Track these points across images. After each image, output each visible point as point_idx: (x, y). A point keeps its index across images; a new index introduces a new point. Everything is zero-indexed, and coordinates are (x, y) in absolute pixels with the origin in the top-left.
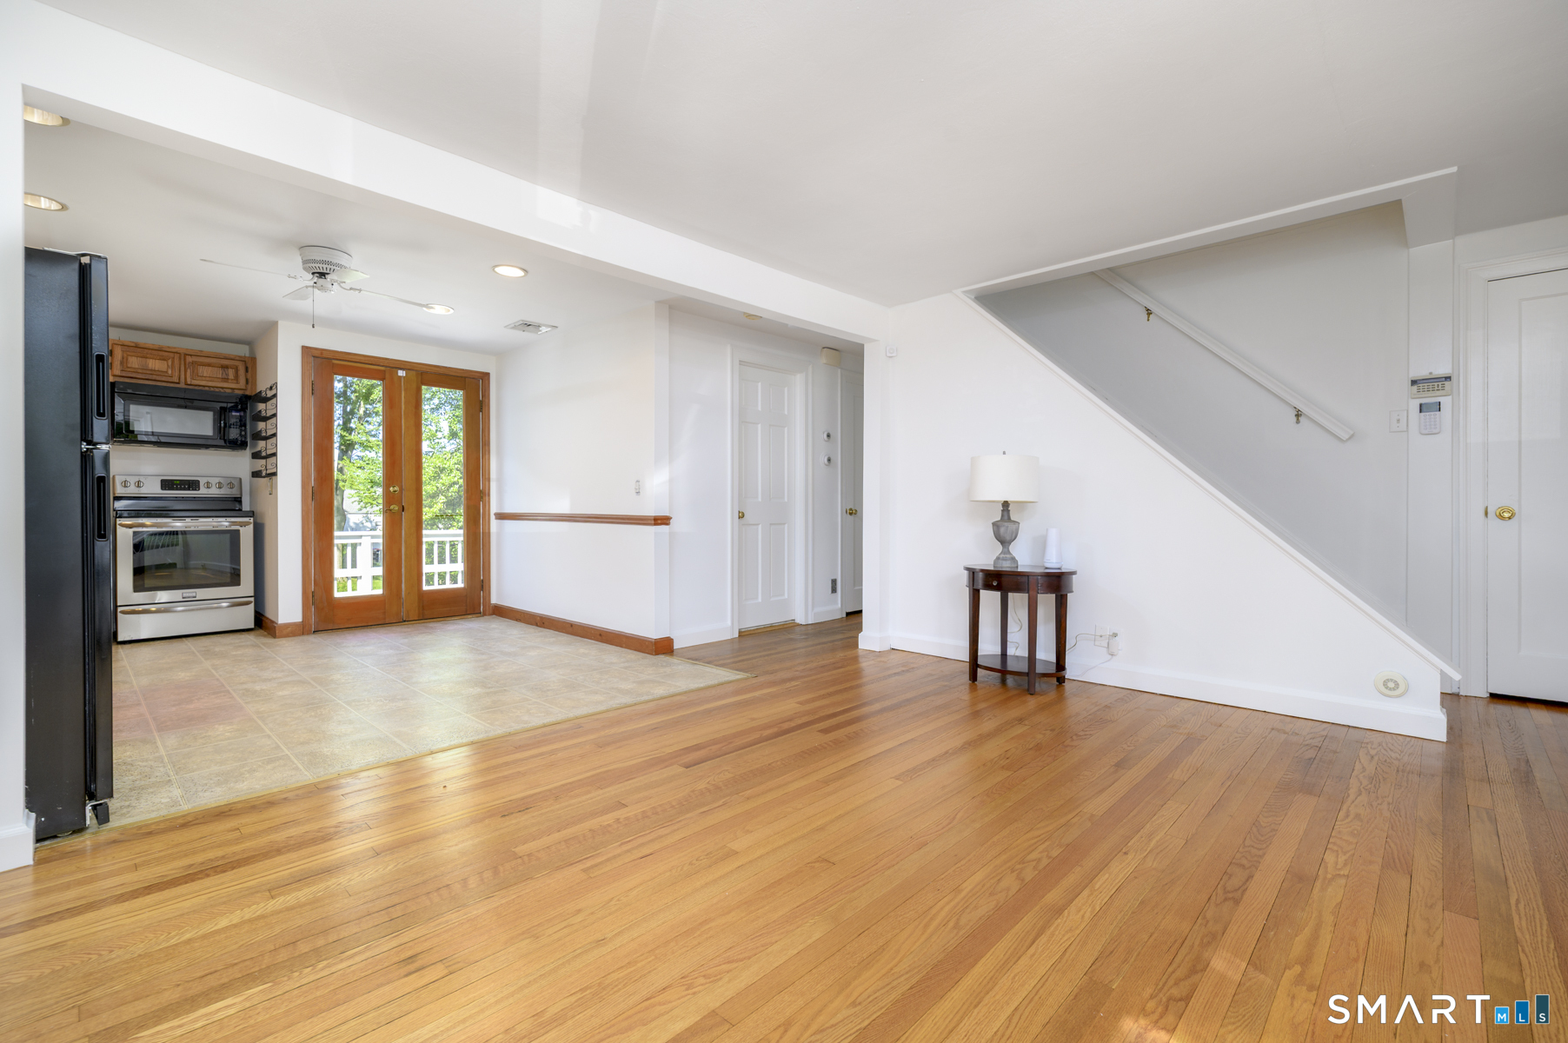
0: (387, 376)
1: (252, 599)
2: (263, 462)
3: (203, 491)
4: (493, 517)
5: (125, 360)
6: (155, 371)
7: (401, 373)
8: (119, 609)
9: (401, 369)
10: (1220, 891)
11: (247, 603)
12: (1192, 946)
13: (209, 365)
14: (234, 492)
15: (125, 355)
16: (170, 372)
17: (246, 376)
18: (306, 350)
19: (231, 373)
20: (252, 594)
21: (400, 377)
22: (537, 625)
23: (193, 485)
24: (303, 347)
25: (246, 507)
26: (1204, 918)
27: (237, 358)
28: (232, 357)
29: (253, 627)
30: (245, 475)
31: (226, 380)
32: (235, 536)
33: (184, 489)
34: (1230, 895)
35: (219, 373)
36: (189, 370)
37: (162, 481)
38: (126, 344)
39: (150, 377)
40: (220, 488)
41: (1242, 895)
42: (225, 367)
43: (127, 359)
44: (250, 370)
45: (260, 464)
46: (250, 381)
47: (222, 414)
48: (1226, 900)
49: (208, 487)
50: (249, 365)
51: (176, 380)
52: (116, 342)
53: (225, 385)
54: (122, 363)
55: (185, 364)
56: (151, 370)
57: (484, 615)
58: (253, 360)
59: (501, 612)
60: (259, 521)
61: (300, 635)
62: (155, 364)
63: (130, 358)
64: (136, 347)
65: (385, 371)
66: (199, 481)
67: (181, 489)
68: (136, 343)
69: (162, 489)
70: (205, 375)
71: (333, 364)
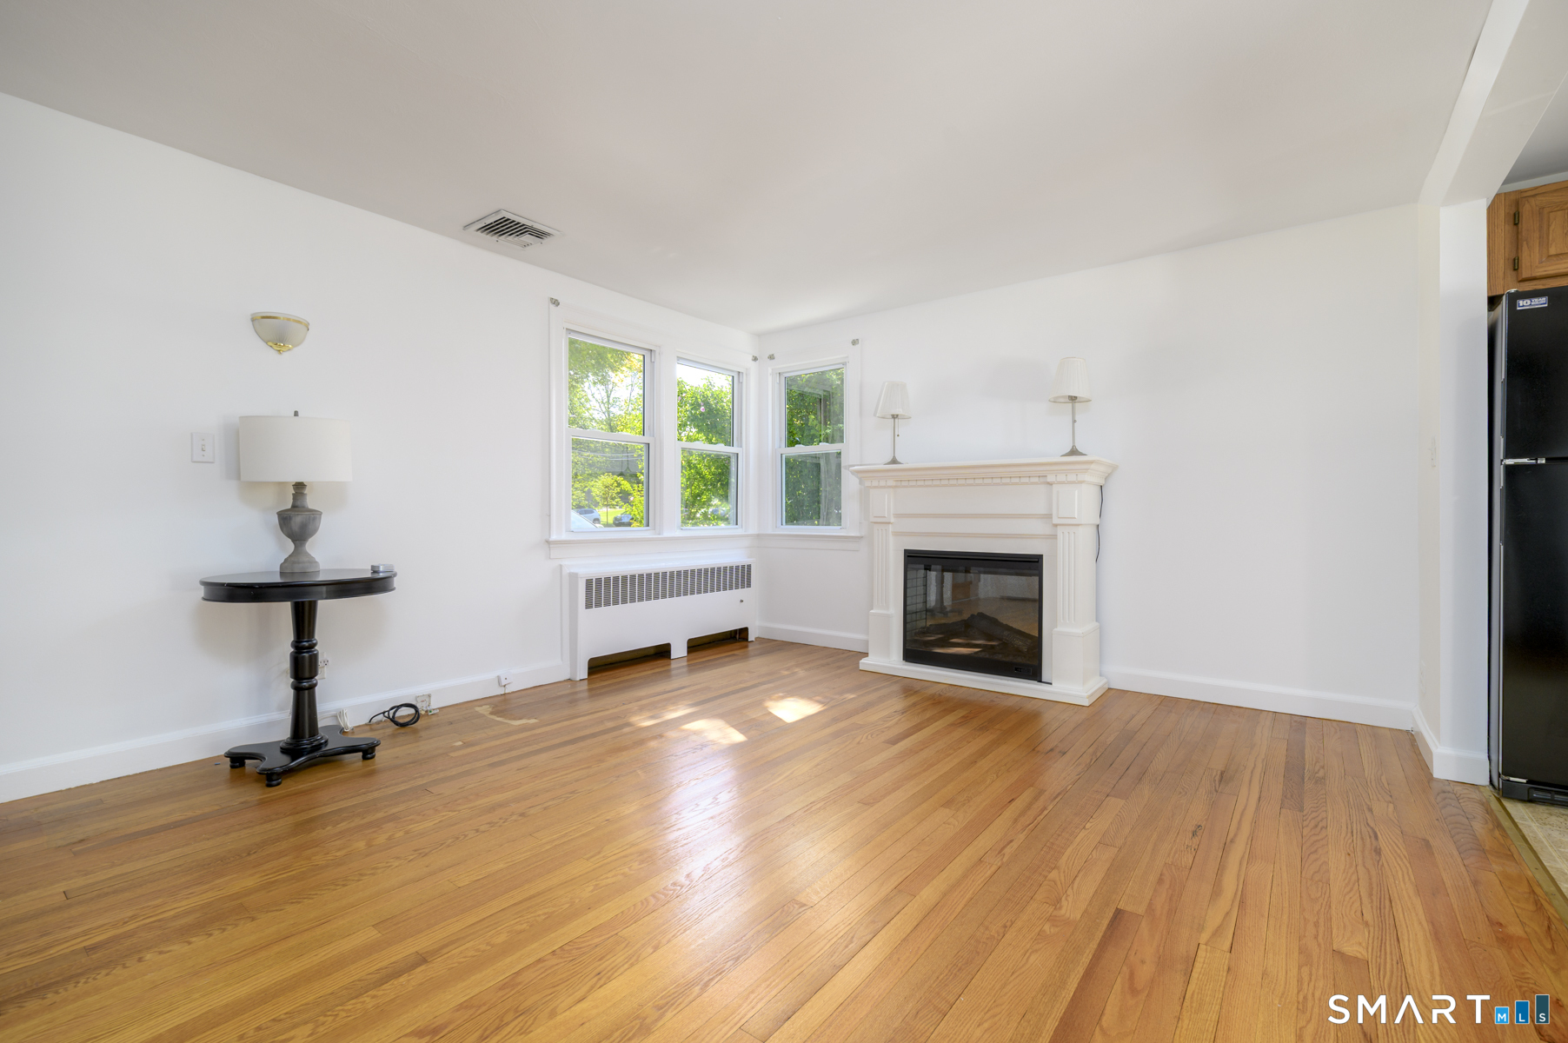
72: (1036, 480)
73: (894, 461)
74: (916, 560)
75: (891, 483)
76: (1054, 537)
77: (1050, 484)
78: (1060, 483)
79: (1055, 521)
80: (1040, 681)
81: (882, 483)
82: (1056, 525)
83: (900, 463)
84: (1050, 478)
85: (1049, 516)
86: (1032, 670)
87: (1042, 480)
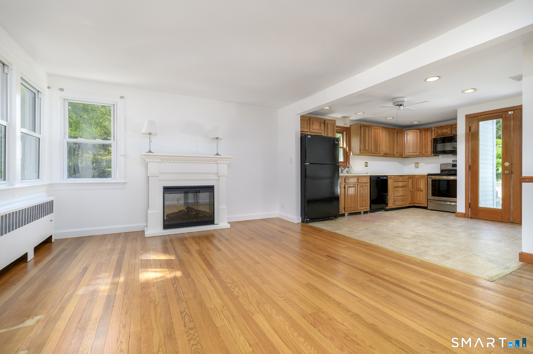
7: (511, 112)
10: (188, 313)
12: (181, 293)
15: (438, 130)
16: (448, 132)
18: (467, 116)
26: (184, 302)
34: (185, 313)
36: (454, 130)
37: (452, 165)
38: (438, 126)
39: (443, 135)
41: (182, 316)
48: (184, 311)
51: (450, 134)
52: (436, 126)
54: (437, 132)
55: (453, 128)
56: (444, 133)
61: (464, 217)
62: (445, 131)
64: (441, 126)
69: (452, 167)
72: (214, 162)
73: (150, 152)
74: (167, 190)
75: (159, 160)
76: (219, 180)
77: (218, 164)
78: (221, 163)
79: (220, 175)
80: (214, 224)
81: (155, 160)
82: (219, 176)
83: (152, 153)
84: (219, 162)
85: (218, 173)
86: (211, 222)
87: (216, 162)
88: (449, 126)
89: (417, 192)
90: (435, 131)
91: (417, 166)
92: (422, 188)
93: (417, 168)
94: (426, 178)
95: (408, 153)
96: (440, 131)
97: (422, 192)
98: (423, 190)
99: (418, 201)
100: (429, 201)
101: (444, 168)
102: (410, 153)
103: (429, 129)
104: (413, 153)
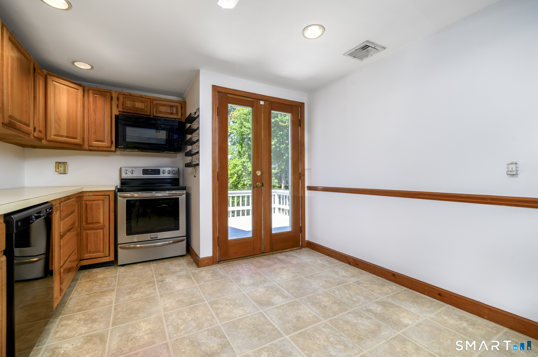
0: (255, 105)
1: (185, 238)
2: (190, 158)
3: (161, 176)
4: (306, 189)
5: (124, 103)
6: (139, 108)
7: (262, 103)
8: (119, 246)
9: (263, 100)
11: (183, 240)
13: (164, 105)
14: (176, 176)
15: (124, 100)
16: (146, 109)
17: (181, 112)
18: (214, 87)
19: (174, 110)
20: (185, 235)
21: (261, 105)
22: (350, 264)
23: (157, 172)
24: (213, 86)
25: (181, 184)
27: (177, 102)
28: (175, 102)
29: (185, 254)
30: (181, 166)
31: (172, 114)
32: (176, 201)
33: (153, 174)
35: (169, 110)
36: (155, 108)
37: (143, 170)
38: (125, 94)
39: (136, 112)
40: (169, 173)
42: (171, 107)
43: (125, 102)
44: (183, 108)
45: (188, 159)
46: (183, 114)
47: (170, 131)
49: (164, 173)
50: (183, 105)
51: (149, 114)
52: (120, 93)
53: (172, 116)
54: (123, 104)
55: (153, 105)
56: (137, 108)
57: (302, 247)
58: (185, 103)
59: (313, 247)
60: (187, 192)
61: (211, 265)
62: (139, 105)
63: (127, 101)
64: (130, 95)
65: (253, 101)
66: (159, 170)
67: (152, 174)
68: (130, 94)
69: (143, 174)
70: (162, 111)
71: (228, 97)
88: (146, 100)
89: (88, 232)
90: (118, 100)
91: (65, 170)
92: (102, 221)
93: (65, 173)
94: (112, 197)
95: (55, 135)
96: (129, 104)
97: (101, 231)
98: (104, 225)
99: (90, 252)
100: (121, 248)
101: (129, 176)
102: (62, 136)
103: (107, 92)
104: (67, 137)
